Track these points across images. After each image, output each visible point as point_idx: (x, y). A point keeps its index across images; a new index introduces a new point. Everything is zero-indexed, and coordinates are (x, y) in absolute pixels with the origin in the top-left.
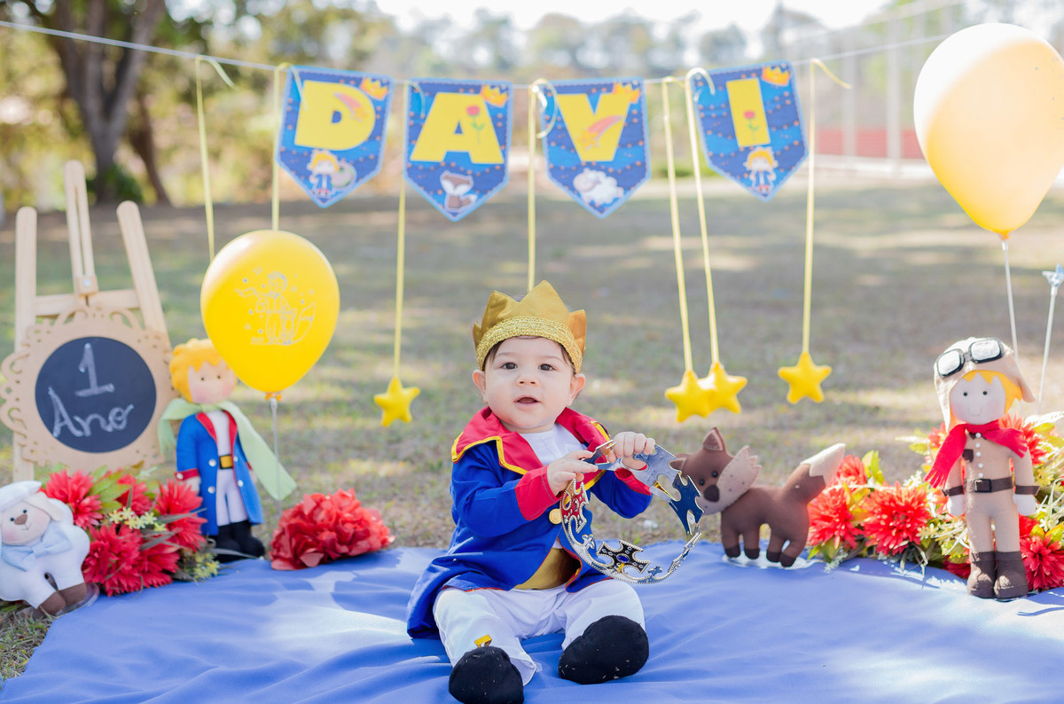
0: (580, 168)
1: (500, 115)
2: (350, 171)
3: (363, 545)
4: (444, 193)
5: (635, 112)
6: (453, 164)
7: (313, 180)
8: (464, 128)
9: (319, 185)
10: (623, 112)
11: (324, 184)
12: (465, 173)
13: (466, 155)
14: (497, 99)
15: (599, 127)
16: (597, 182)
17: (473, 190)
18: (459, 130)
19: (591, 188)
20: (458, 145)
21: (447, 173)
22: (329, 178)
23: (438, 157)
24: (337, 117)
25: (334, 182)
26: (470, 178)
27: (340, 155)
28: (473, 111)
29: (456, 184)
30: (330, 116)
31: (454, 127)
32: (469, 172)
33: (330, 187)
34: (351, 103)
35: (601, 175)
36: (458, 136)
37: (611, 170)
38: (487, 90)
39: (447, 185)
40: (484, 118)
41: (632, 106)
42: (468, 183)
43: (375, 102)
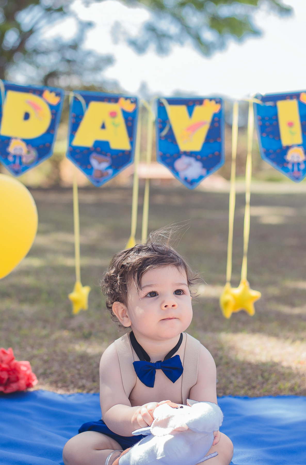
0: (179, 154)
1: (130, 118)
2: (34, 153)
3: (14, 387)
4: (92, 168)
5: (216, 119)
6: (99, 149)
7: (11, 159)
8: (107, 125)
9: (14, 162)
10: (208, 119)
11: (17, 161)
12: (105, 155)
13: (106, 144)
14: (129, 107)
15: (193, 128)
16: (189, 165)
17: (110, 167)
18: (103, 127)
19: (186, 169)
20: (102, 136)
21: (94, 155)
22: (20, 157)
23: (89, 143)
24: (27, 116)
25: (24, 160)
26: (109, 159)
27: (28, 142)
28: (113, 114)
29: (100, 162)
30: (22, 116)
31: (100, 125)
32: (109, 154)
33: (21, 163)
34: (36, 107)
35: (192, 160)
36: (103, 131)
37: (199, 157)
38: (122, 101)
39: (94, 163)
40: (120, 119)
41: (215, 115)
42: (107, 161)
43: (51, 107)
